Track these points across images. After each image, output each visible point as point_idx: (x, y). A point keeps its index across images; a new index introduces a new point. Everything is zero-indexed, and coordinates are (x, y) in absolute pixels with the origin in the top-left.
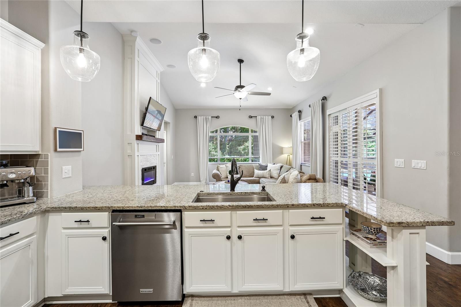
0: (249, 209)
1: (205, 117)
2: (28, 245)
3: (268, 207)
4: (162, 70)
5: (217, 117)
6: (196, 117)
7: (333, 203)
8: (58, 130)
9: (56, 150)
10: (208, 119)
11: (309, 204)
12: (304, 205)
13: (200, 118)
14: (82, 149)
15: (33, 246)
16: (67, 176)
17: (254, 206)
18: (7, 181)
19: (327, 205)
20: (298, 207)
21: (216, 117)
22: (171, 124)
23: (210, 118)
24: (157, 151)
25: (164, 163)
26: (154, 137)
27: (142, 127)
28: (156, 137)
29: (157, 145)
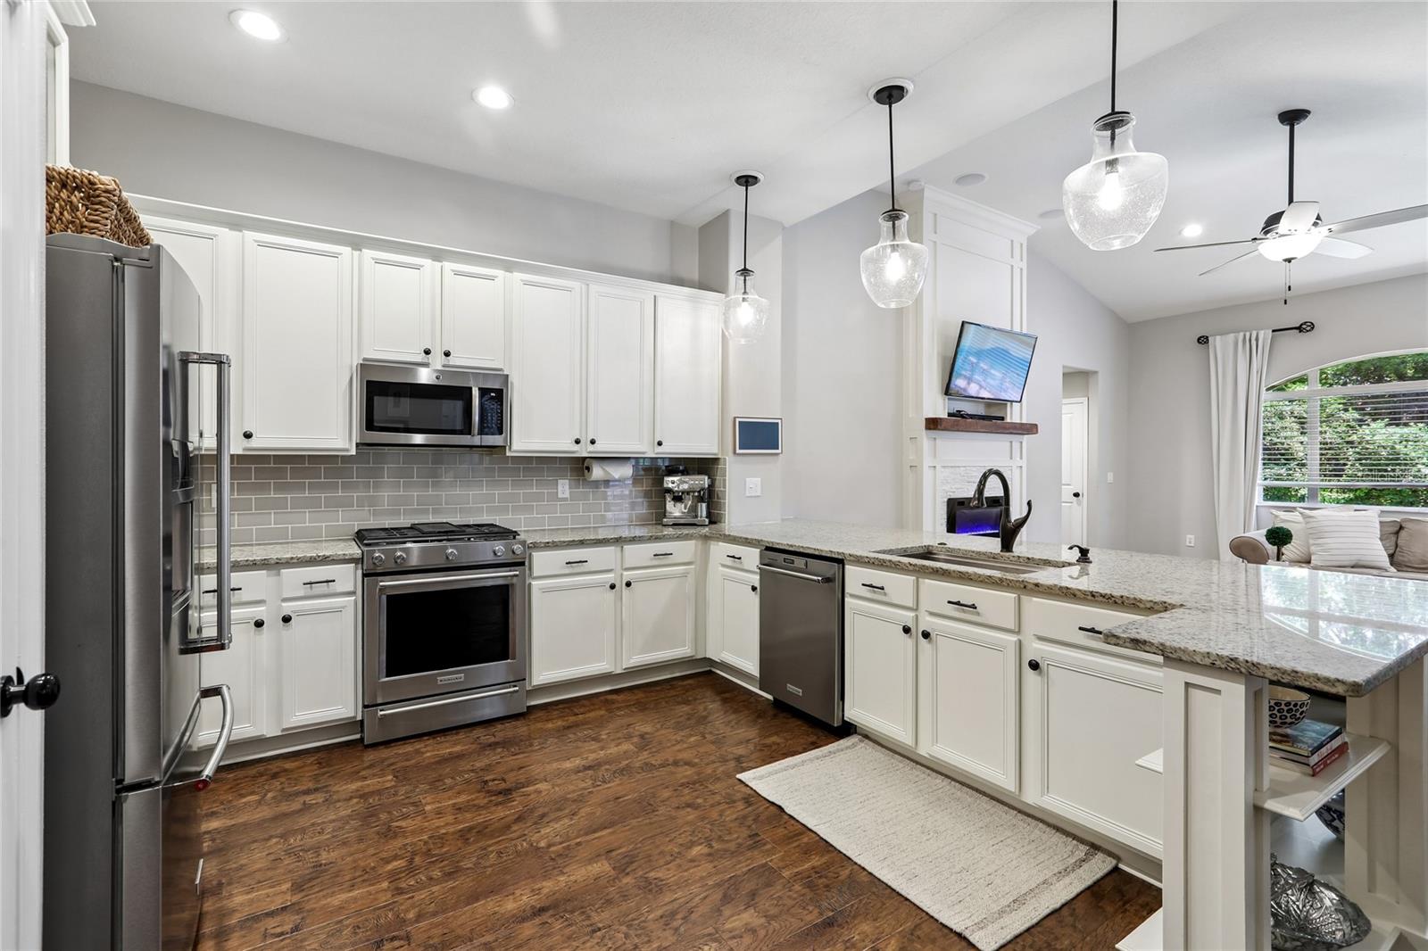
0: (943, 578)
1: (1242, 334)
2: (685, 575)
3: (981, 579)
4: (1032, 231)
5: (1304, 328)
6: (1203, 340)
7: (1151, 601)
8: (738, 420)
9: (735, 452)
10: (1257, 340)
11: (1080, 590)
12: (1065, 591)
13: (1217, 342)
14: (779, 451)
15: (691, 579)
16: (753, 495)
17: (954, 571)
18: (683, 493)
19: (1132, 602)
20: (1050, 594)
21: (1300, 329)
22: (1100, 374)
23: (1264, 335)
24: (1011, 458)
25: (1076, 495)
26: (1003, 419)
27: (949, 399)
28: (1008, 420)
29: (1011, 442)
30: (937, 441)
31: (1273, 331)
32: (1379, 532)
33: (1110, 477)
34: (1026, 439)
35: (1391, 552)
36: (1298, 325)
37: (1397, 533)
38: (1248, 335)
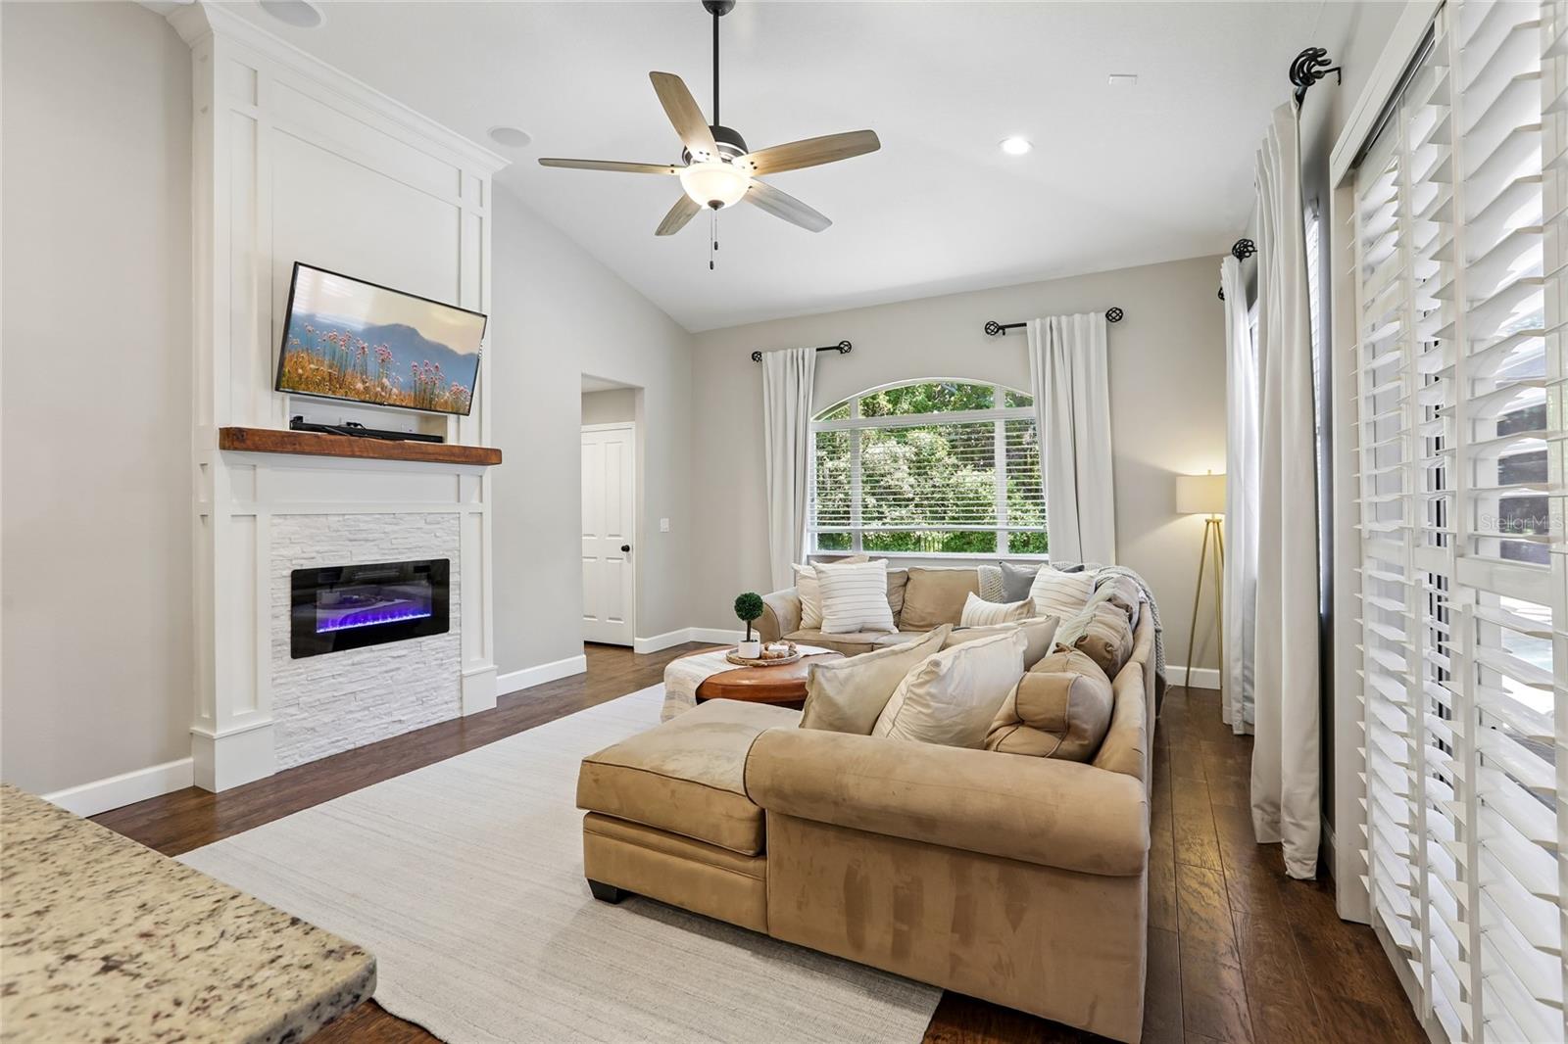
1: (789, 351)
5: (843, 348)
6: (756, 356)
10: (803, 359)
21: (839, 349)
22: (646, 390)
23: (810, 354)
24: (459, 501)
25: (626, 549)
26: (440, 439)
27: (292, 399)
28: (451, 440)
29: (458, 476)
30: (258, 470)
31: (818, 350)
32: (885, 586)
33: (664, 524)
34: (489, 471)
35: (899, 608)
36: (837, 345)
37: (905, 585)
38: (795, 351)
